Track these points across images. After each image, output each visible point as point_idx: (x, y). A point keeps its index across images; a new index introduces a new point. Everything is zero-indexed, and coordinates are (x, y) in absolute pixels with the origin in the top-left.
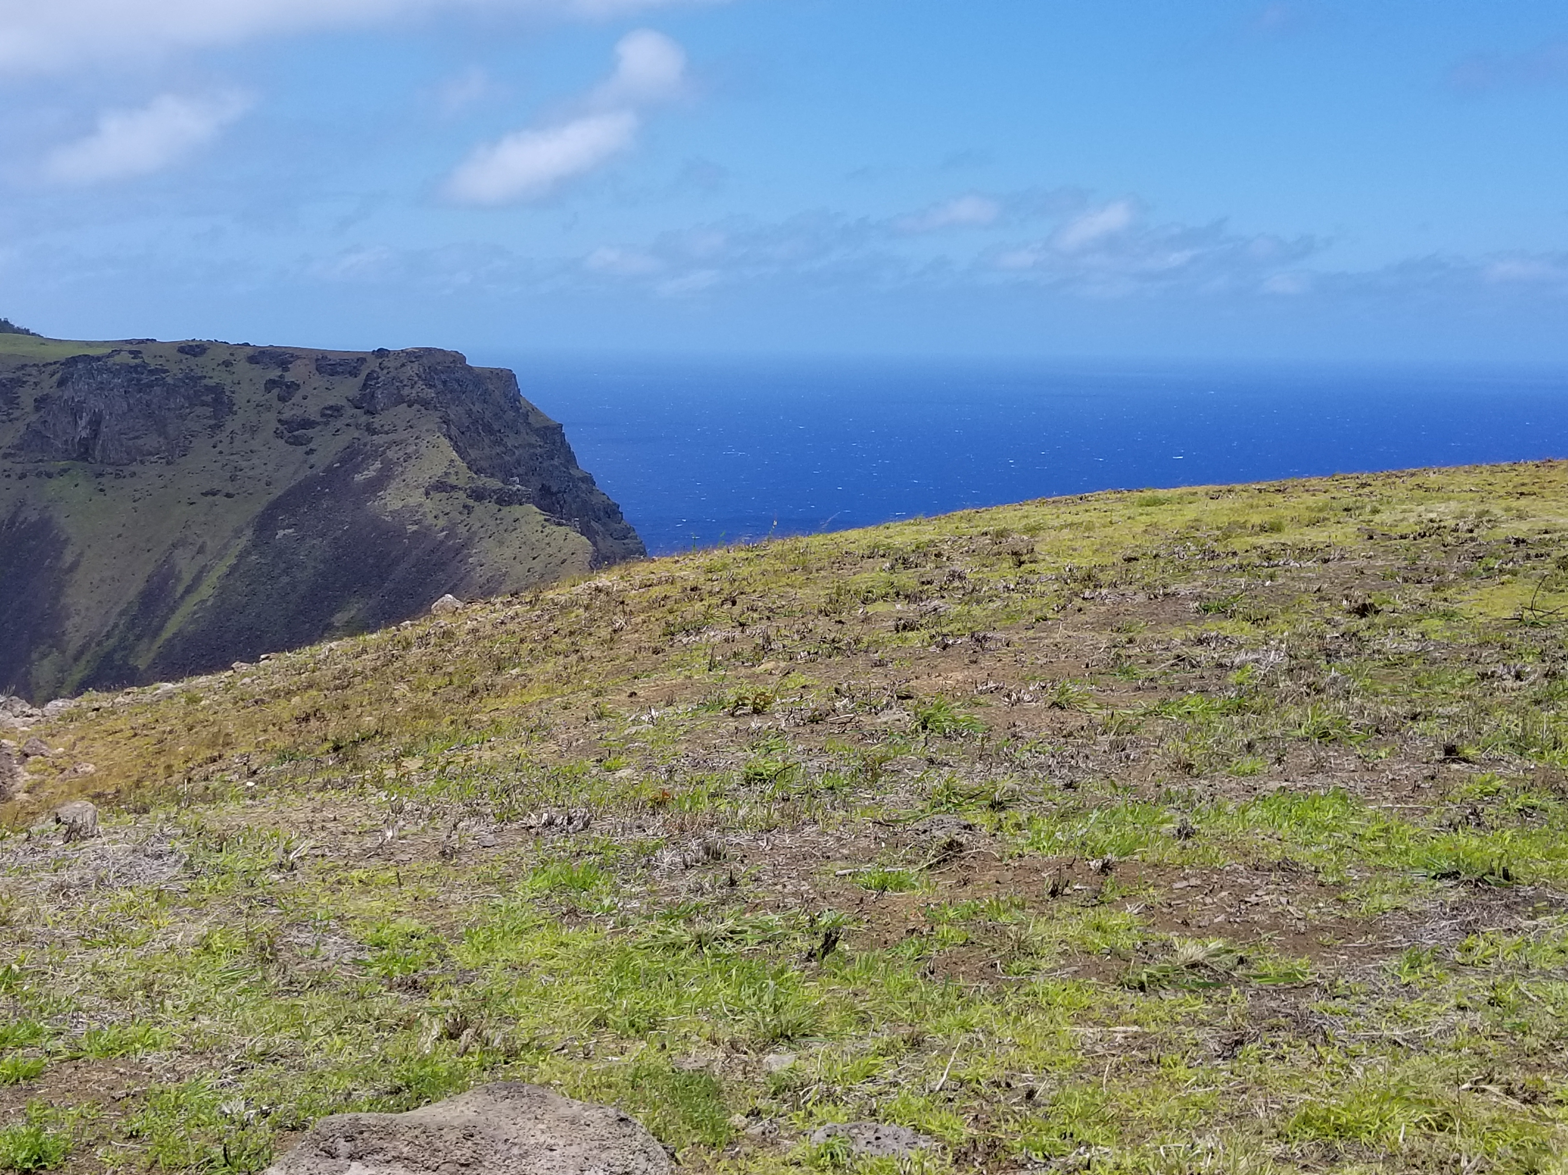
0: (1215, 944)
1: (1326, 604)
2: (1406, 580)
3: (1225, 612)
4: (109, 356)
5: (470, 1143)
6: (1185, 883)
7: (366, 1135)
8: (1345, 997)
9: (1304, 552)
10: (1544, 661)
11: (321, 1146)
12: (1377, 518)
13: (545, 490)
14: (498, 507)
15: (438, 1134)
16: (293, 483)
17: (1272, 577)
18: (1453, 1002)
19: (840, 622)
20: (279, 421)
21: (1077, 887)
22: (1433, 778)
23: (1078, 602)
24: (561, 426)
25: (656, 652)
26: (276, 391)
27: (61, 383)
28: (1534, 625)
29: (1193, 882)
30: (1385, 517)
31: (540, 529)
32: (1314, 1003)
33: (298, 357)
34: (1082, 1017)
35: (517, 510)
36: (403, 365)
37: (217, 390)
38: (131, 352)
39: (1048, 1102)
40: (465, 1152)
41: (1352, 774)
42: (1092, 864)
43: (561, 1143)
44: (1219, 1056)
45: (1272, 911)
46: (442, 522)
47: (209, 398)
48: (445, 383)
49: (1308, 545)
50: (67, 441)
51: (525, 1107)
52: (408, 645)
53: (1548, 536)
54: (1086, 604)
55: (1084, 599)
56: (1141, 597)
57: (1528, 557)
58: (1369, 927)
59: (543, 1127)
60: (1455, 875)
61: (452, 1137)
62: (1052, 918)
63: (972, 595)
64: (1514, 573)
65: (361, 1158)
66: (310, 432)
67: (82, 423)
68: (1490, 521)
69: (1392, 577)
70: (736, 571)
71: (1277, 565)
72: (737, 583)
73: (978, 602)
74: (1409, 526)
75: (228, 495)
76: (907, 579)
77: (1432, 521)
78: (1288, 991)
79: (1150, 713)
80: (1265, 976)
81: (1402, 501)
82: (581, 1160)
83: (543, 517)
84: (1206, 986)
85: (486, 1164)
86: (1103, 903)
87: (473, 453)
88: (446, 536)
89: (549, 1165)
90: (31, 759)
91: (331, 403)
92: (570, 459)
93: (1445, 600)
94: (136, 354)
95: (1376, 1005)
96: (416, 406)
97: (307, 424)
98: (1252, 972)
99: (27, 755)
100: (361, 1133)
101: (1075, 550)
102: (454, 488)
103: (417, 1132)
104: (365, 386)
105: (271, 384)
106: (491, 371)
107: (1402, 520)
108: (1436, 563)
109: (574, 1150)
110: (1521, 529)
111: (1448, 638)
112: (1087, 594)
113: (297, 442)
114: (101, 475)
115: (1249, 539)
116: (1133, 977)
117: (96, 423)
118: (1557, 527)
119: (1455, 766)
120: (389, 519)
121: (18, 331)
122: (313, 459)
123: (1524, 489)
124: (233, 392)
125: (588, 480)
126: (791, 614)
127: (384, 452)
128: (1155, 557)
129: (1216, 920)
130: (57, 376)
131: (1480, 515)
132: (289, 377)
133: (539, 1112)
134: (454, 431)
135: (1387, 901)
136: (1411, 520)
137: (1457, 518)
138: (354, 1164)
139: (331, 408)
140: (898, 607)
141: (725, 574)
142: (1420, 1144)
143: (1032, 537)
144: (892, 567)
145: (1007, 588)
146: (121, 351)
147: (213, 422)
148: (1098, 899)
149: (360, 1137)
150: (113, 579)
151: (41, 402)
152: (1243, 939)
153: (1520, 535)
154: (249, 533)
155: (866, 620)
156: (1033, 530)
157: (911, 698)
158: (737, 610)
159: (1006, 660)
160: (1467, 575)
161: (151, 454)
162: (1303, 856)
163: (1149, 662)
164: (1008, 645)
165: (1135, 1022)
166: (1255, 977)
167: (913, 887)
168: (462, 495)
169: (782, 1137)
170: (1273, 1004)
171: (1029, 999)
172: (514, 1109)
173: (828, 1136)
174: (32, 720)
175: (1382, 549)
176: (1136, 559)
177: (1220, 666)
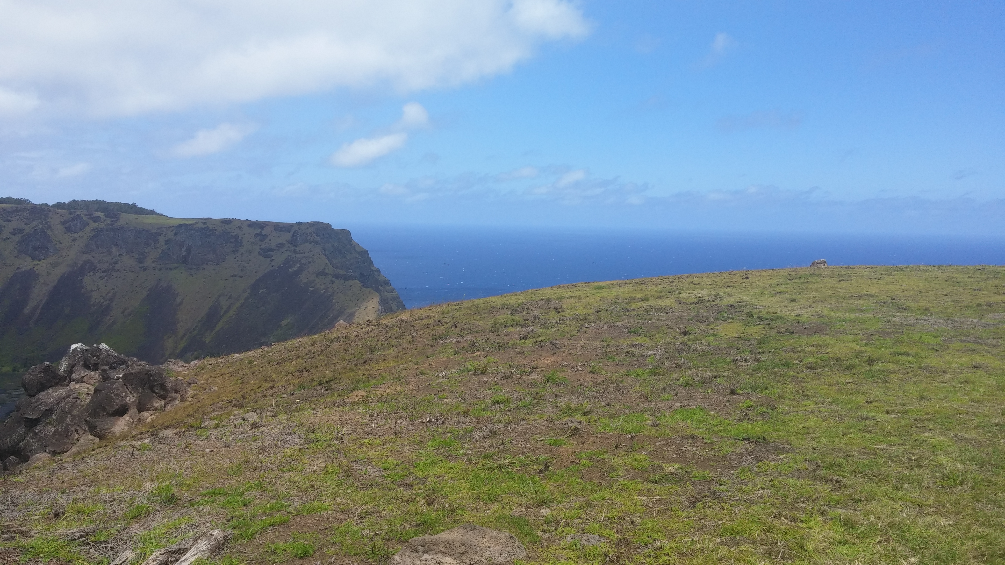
0: (677, 466)
1: (671, 330)
2: (696, 321)
3: (637, 333)
4: (194, 224)
5: (463, 547)
6: (660, 443)
7: (428, 544)
8: (724, 485)
9: (659, 309)
10: (752, 354)
11: (413, 548)
12: (681, 296)
13: (362, 274)
14: (344, 281)
15: (453, 544)
16: (266, 272)
17: (650, 320)
18: (759, 486)
19: (498, 335)
20: (260, 249)
21: (624, 445)
22: (729, 401)
23: (584, 329)
24: (368, 251)
25: (432, 346)
26: (259, 238)
27: (175, 234)
28: (745, 340)
29: (662, 442)
30: (683, 295)
31: (360, 289)
32: (715, 487)
33: (267, 225)
34: (640, 493)
35: (351, 282)
36: (308, 228)
37: (236, 237)
38: (202, 223)
39: (639, 525)
40: (463, 549)
41: (702, 400)
42: (627, 436)
43: (493, 546)
44: (689, 507)
45: (691, 453)
46: (323, 287)
47: (233, 240)
48: (323, 235)
49: (659, 306)
50: (177, 256)
51: (478, 534)
52: (332, 341)
53: (741, 304)
54: (587, 330)
55: (586, 327)
56: (606, 327)
57: (736, 312)
58: (725, 458)
59: (486, 540)
60: (748, 439)
61: (457, 545)
62: (618, 456)
63: (544, 325)
64: (733, 319)
65: (427, 552)
66: (272, 253)
67: (183, 249)
68: (720, 297)
69: (692, 320)
70: (453, 314)
71: (651, 315)
72: (455, 319)
73: (548, 328)
74: (692, 299)
75: (241, 277)
76: (518, 318)
77: (700, 297)
78: (704, 483)
79: (624, 375)
80: (695, 477)
81: (688, 289)
82: (500, 551)
83: (361, 285)
84: (678, 481)
85: (469, 553)
86: (633, 450)
87: (334, 261)
88: (324, 292)
89: (490, 553)
90: (192, 385)
91: (280, 242)
92: (371, 263)
93: (712, 329)
94: (204, 223)
95: (735, 487)
96: (313, 243)
97: (271, 250)
98: (692, 476)
99: (190, 384)
100: (427, 544)
101: (577, 307)
102: (327, 274)
103: (446, 543)
104: (293, 236)
105: (257, 235)
106: (341, 230)
107: (690, 297)
108: (705, 314)
109: (497, 548)
110: (731, 300)
111: (717, 344)
112: (587, 325)
113: (267, 257)
114: (191, 269)
115: (638, 303)
116: (653, 478)
117: (189, 250)
118: (744, 300)
119: (735, 396)
120: (303, 285)
121: (158, 214)
122: (273, 263)
123: (727, 284)
124: (242, 238)
125: (378, 271)
126: (478, 332)
127: (301, 260)
128: (606, 311)
129: (673, 457)
130: (174, 232)
131: (716, 295)
132: (264, 232)
133: (483, 535)
134: (327, 253)
135: (729, 449)
136: (693, 297)
137: (708, 296)
138: (425, 554)
139: (280, 244)
140: (518, 329)
141: (449, 315)
142: (763, 537)
143: (560, 301)
144: (511, 314)
145: (556, 322)
146: (198, 222)
147: (234, 249)
148: (632, 450)
149: (426, 545)
150: (196, 308)
151: (167, 242)
152: (684, 463)
153: (731, 303)
154: (249, 291)
155: (508, 335)
156: (560, 298)
157: (537, 368)
158: (458, 329)
159: (566, 353)
160: (717, 319)
161: (211, 261)
162: (696, 432)
163: (617, 354)
164: (564, 346)
165: (658, 495)
166: (692, 478)
167: (565, 445)
168: (330, 277)
169: (556, 539)
170: (702, 487)
171: (620, 487)
172: (475, 534)
173: (572, 539)
174: (186, 368)
175: (685, 308)
176: (599, 311)
177: (643, 356)
